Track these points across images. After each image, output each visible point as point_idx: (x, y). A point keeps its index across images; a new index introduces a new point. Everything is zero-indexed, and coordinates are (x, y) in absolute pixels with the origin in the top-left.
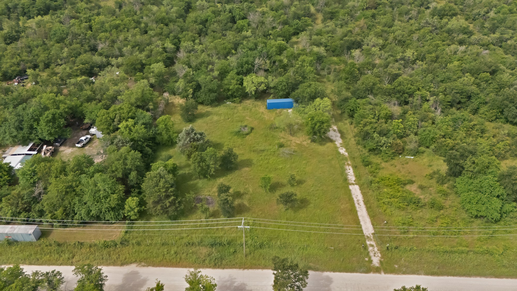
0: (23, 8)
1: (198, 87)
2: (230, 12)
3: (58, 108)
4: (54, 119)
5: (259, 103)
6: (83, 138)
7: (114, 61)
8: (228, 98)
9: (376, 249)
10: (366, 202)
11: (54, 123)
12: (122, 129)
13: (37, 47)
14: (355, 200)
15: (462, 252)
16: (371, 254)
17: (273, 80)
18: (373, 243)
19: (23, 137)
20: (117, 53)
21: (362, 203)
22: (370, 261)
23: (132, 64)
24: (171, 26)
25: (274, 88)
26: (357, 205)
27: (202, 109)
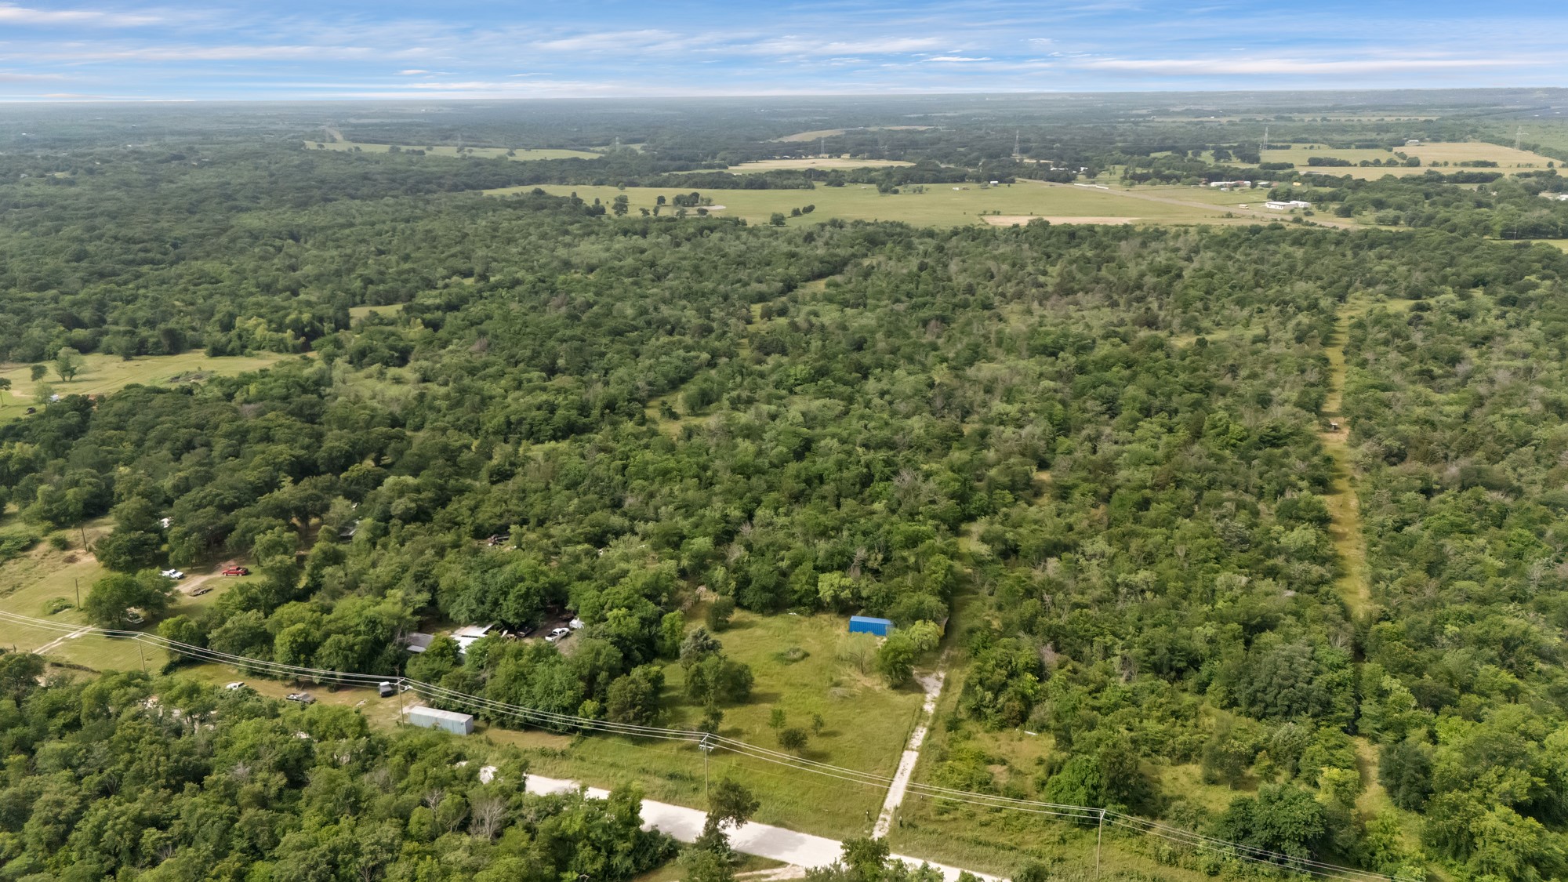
0: (532, 425)
1: (745, 582)
2: (867, 466)
3: (537, 581)
4: (526, 595)
5: (842, 621)
6: (557, 630)
7: (640, 527)
8: (792, 605)
9: (887, 824)
11: (526, 600)
12: (610, 621)
13: (535, 492)
14: (901, 768)
15: (1003, 847)
17: (868, 587)
19: (483, 614)
20: (652, 515)
21: (907, 774)
22: (870, 835)
23: (666, 535)
24: (754, 480)
25: (868, 598)
26: (898, 774)
27: (737, 615)
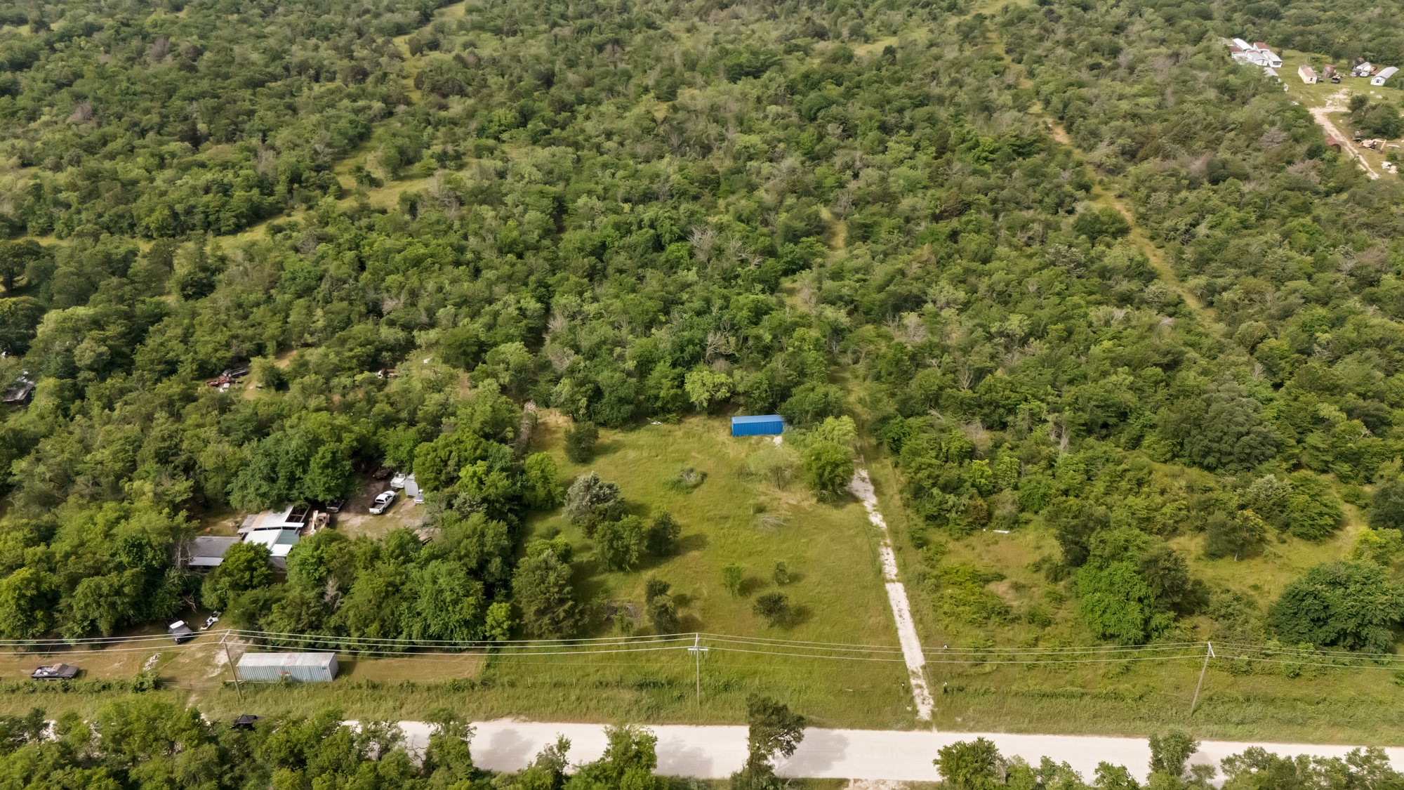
0: (207, 215)
1: (597, 394)
2: (652, 226)
3: (340, 440)
4: (334, 462)
5: (716, 423)
6: (382, 497)
7: (421, 337)
8: (654, 414)
9: (926, 692)
10: (915, 613)
11: (334, 468)
12: (465, 480)
13: (258, 305)
14: (895, 609)
15: (1072, 696)
16: (918, 701)
17: (745, 378)
18: (922, 682)
19: (279, 496)
20: (424, 319)
21: (907, 615)
22: (916, 712)
23: (461, 345)
24: (530, 258)
25: (746, 393)
26: (897, 618)
27: (607, 436)
